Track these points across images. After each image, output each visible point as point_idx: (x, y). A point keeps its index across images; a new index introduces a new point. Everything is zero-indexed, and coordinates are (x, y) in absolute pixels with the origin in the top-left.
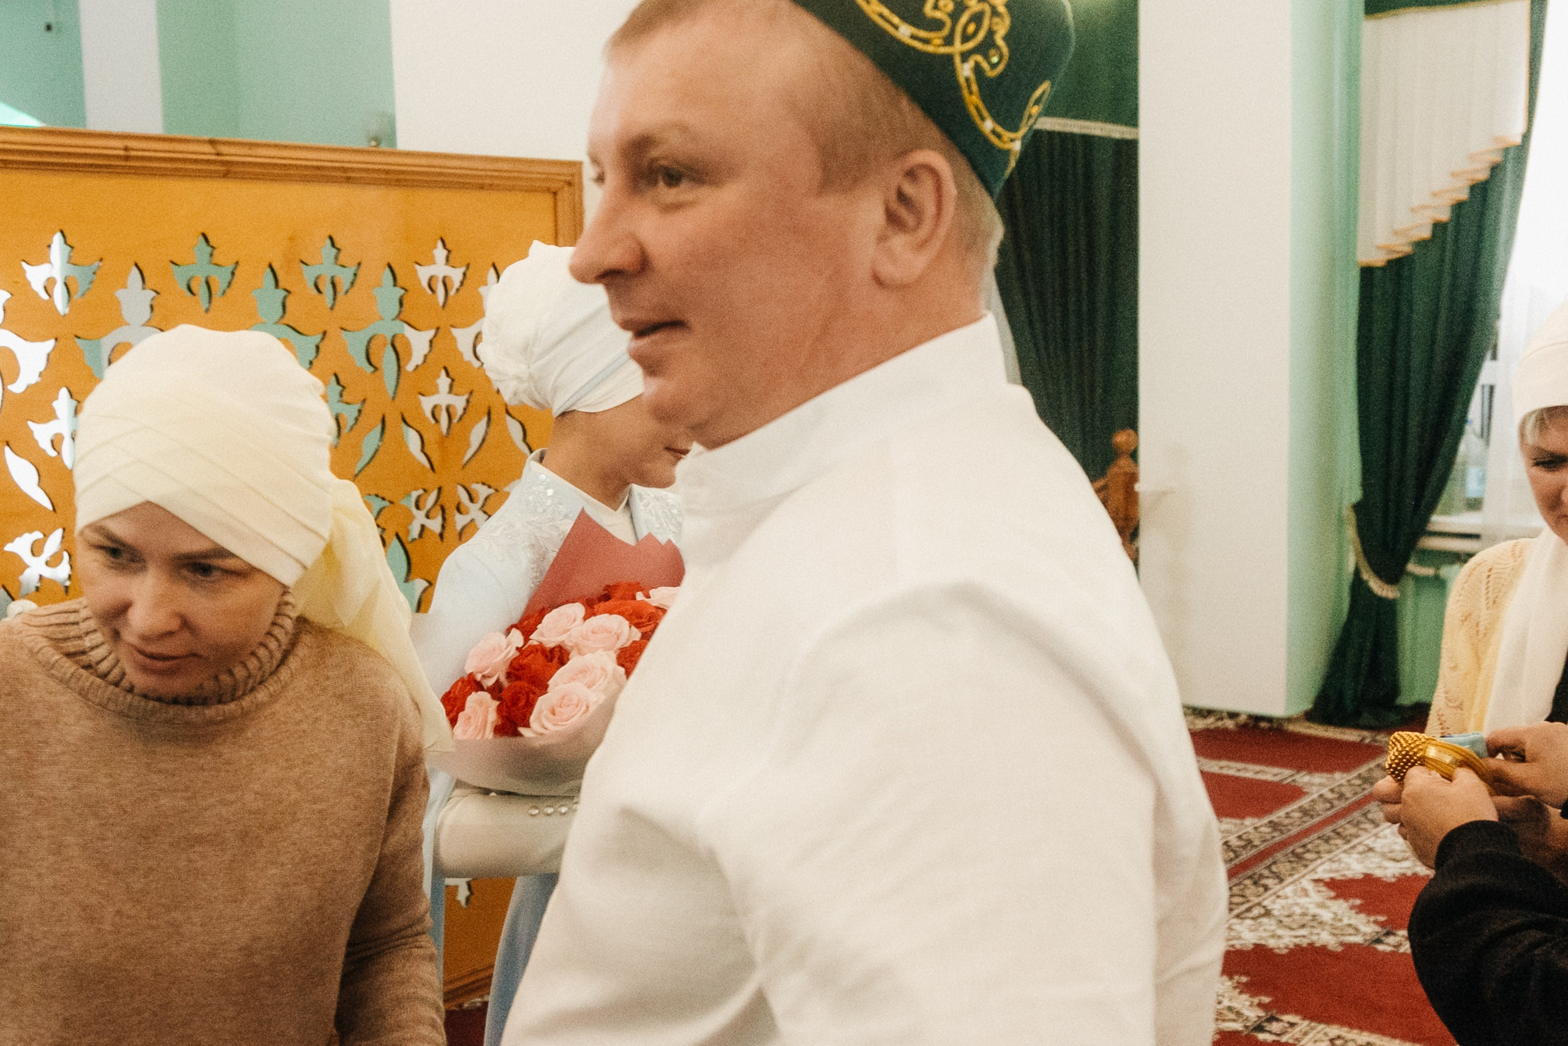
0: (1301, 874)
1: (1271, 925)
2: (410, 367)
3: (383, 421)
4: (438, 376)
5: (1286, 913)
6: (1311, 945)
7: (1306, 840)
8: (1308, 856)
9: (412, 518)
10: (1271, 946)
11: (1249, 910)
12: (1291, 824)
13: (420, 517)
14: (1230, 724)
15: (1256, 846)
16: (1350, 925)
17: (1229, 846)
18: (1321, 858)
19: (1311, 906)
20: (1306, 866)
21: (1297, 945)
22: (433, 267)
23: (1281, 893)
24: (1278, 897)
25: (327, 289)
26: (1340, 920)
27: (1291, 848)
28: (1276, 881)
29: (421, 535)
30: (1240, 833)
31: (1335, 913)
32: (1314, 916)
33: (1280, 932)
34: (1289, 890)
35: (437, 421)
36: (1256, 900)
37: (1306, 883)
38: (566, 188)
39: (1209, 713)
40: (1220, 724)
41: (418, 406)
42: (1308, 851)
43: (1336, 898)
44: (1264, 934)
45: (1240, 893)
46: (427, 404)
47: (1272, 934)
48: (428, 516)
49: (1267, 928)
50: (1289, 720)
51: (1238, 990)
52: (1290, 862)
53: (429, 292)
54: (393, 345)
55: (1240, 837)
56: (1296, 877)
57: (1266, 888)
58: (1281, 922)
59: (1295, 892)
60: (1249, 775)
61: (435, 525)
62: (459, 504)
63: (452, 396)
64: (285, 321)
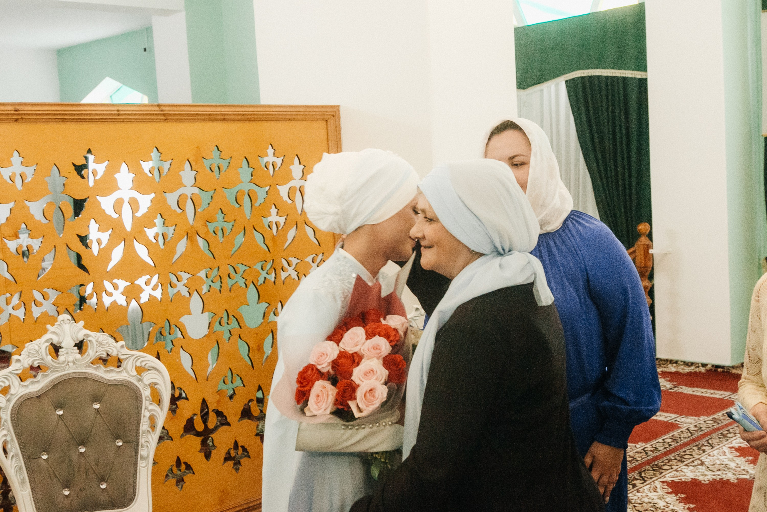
0: (723, 444)
1: (702, 469)
2: (257, 205)
3: (244, 229)
4: (271, 208)
5: (712, 464)
6: (721, 479)
7: (730, 427)
8: (729, 435)
9: (259, 274)
10: (700, 480)
11: (693, 462)
12: (724, 420)
13: (264, 274)
14: (702, 370)
15: (703, 430)
16: (744, 470)
17: (689, 430)
18: (735, 436)
19: (725, 460)
20: (727, 440)
21: (713, 479)
22: (267, 158)
23: (711, 454)
24: (709, 455)
25: (216, 170)
26: (740, 467)
27: (721, 431)
28: (710, 447)
29: (264, 282)
30: (696, 424)
31: (738, 464)
32: (726, 465)
33: (706, 473)
34: (715, 452)
35: (271, 229)
36: (698, 457)
37: (726, 449)
38: (332, 118)
39: (692, 364)
40: (697, 369)
41: (262, 222)
42: (730, 433)
43: (739, 456)
44: (698, 474)
45: (690, 454)
46: (266, 221)
47: (702, 473)
48: (267, 273)
49: (700, 470)
50: (733, 367)
51: (678, 501)
52: (719, 438)
53: (266, 169)
54: (248, 195)
55: (696, 426)
56: (721, 445)
57: (704, 451)
58: (708, 467)
59: (718, 454)
60: (708, 395)
61: (272, 277)
62: (283, 267)
63: (278, 217)
64: (197, 184)
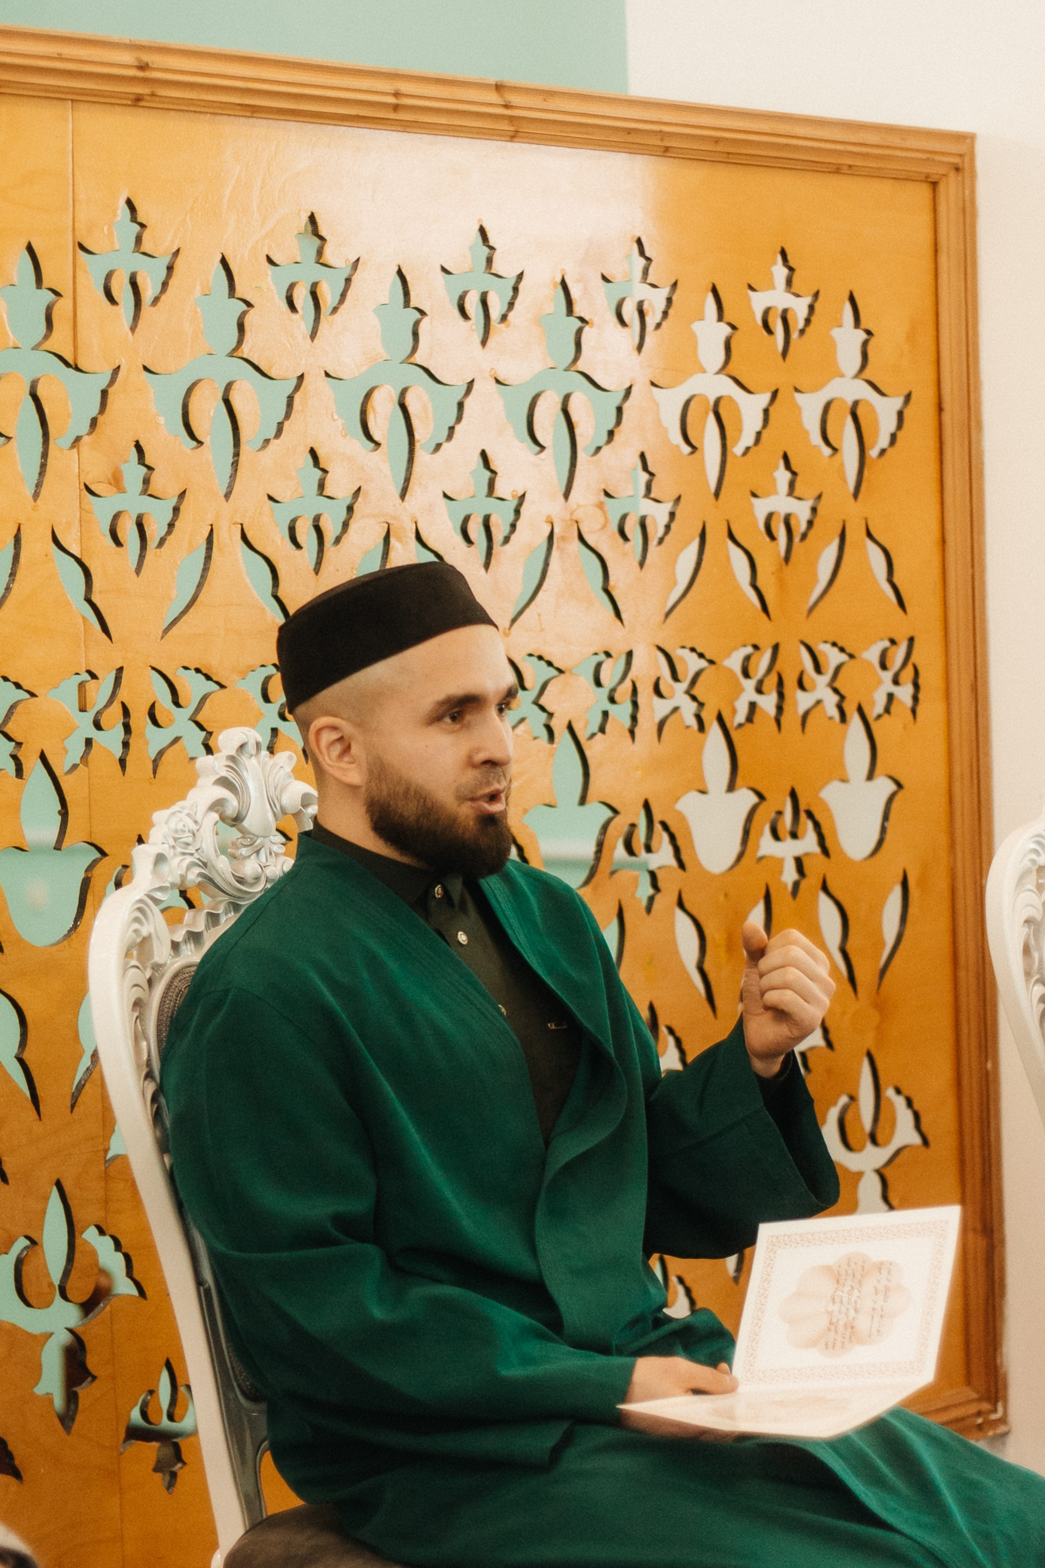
2: (738, 450)
4: (777, 468)
9: (740, 690)
13: (748, 690)
22: (770, 293)
29: (750, 719)
35: (772, 537)
38: (952, 174)
41: (750, 510)
46: (761, 508)
48: (759, 690)
61: (768, 703)
62: (802, 674)
63: (791, 500)
